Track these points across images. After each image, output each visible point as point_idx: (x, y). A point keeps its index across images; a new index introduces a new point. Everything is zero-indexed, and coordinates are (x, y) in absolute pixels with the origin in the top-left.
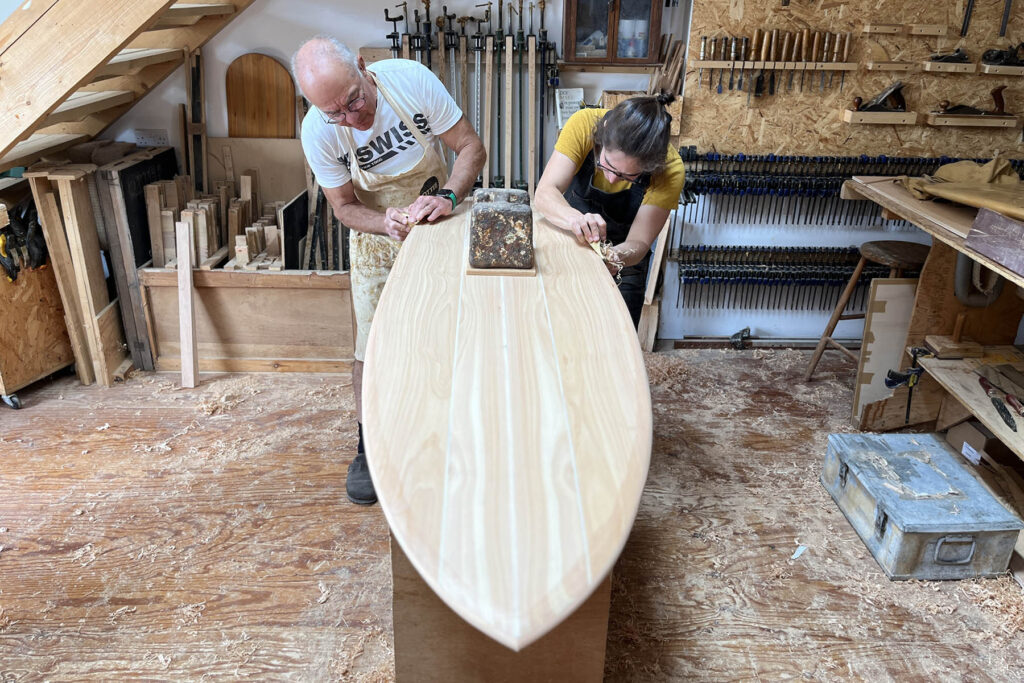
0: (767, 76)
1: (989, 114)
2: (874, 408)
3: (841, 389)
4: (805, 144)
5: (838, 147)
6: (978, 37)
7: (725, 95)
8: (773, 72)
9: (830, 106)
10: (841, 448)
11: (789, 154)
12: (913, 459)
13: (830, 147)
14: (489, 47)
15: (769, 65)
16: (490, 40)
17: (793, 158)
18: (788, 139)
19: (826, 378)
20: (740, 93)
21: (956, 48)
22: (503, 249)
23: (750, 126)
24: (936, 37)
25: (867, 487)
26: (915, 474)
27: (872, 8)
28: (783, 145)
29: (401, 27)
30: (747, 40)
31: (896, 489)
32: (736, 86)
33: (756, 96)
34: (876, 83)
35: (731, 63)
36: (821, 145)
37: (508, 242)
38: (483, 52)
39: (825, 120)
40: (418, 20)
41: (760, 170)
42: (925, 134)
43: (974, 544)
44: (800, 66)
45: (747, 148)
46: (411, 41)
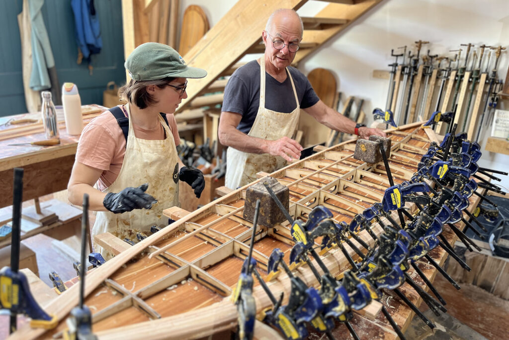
14: (452, 77)
16: (453, 73)
29: (400, 61)
38: (447, 80)
46: (403, 69)
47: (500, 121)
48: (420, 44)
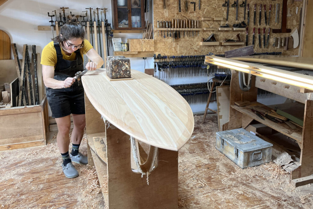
0: (178, 33)
1: (237, 41)
2: (225, 126)
3: (214, 124)
4: (191, 52)
5: (200, 53)
6: (231, 21)
7: (166, 39)
8: (179, 31)
9: (196, 41)
10: (221, 135)
11: (187, 55)
12: (240, 135)
13: (198, 53)
14: (88, 25)
15: (178, 29)
16: (88, 23)
17: (189, 56)
18: (186, 51)
19: (209, 122)
20: (170, 38)
21: (226, 24)
22: (122, 72)
23: (175, 48)
24: (220, 21)
25: (230, 143)
26: (242, 138)
27: (203, 13)
28: (185, 53)
29: (54, 19)
30: (170, 22)
31: (238, 142)
32: (169, 36)
33: (175, 38)
34: (207, 34)
35: (167, 29)
36: (195, 52)
37: (123, 69)
38: (86, 27)
39: (195, 45)
40: (61, 17)
41: (180, 61)
42: (222, 48)
43: (262, 153)
44: (187, 29)
45: (175, 54)
47: (116, 44)
48: (63, 9)
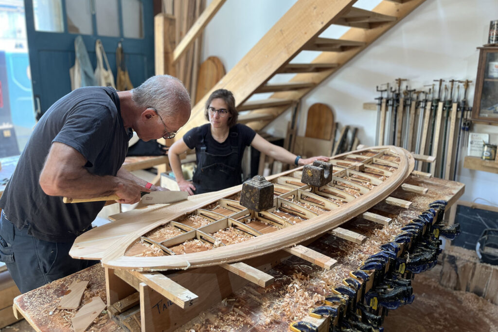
14: (429, 107)
16: (429, 104)
29: (385, 95)
38: (425, 110)
40: (393, 92)
46: (387, 102)
47: (474, 143)
48: (400, 81)
